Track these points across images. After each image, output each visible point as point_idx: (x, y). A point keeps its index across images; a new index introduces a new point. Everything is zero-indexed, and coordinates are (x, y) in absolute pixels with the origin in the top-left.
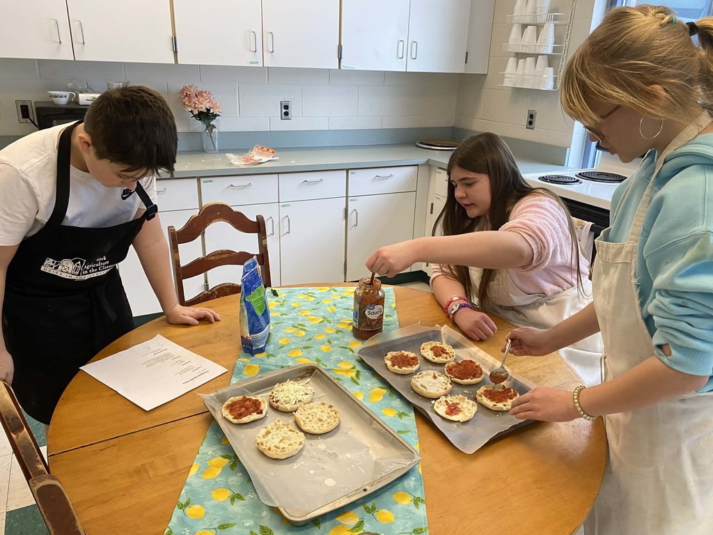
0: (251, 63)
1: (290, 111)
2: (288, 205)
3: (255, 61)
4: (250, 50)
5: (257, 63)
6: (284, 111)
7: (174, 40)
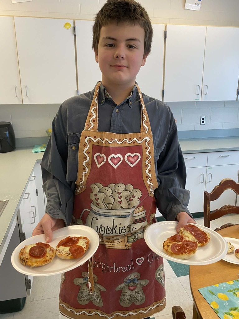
0: (195, 100)
1: (204, 120)
2: (211, 168)
3: (198, 99)
4: (196, 94)
5: (198, 100)
6: (202, 121)
7: (163, 92)
